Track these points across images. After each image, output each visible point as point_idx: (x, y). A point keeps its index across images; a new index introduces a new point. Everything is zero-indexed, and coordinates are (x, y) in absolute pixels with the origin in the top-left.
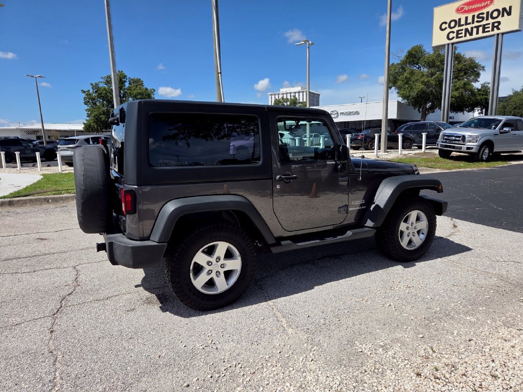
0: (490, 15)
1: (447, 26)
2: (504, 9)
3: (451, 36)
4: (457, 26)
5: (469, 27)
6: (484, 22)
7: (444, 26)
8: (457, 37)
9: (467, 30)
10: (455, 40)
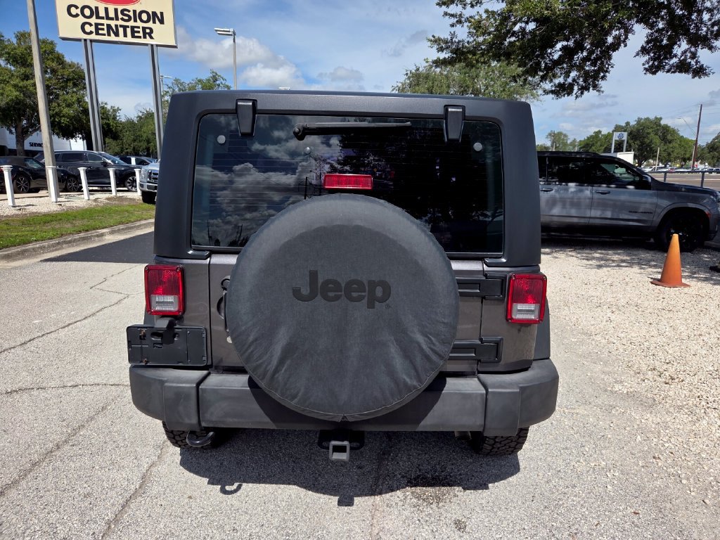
0: (137, 16)
1: (78, 11)
2: (154, 14)
3: (88, 28)
4: (94, 16)
5: (113, 23)
6: (132, 23)
7: (74, 11)
8: (97, 33)
9: (109, 27)
10: (93, 37)
